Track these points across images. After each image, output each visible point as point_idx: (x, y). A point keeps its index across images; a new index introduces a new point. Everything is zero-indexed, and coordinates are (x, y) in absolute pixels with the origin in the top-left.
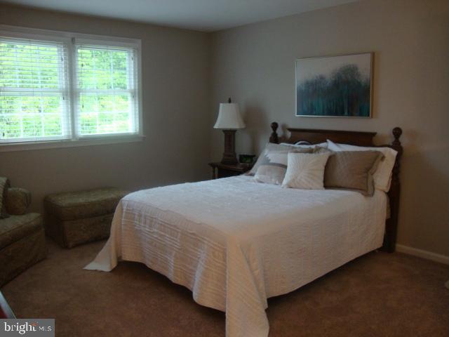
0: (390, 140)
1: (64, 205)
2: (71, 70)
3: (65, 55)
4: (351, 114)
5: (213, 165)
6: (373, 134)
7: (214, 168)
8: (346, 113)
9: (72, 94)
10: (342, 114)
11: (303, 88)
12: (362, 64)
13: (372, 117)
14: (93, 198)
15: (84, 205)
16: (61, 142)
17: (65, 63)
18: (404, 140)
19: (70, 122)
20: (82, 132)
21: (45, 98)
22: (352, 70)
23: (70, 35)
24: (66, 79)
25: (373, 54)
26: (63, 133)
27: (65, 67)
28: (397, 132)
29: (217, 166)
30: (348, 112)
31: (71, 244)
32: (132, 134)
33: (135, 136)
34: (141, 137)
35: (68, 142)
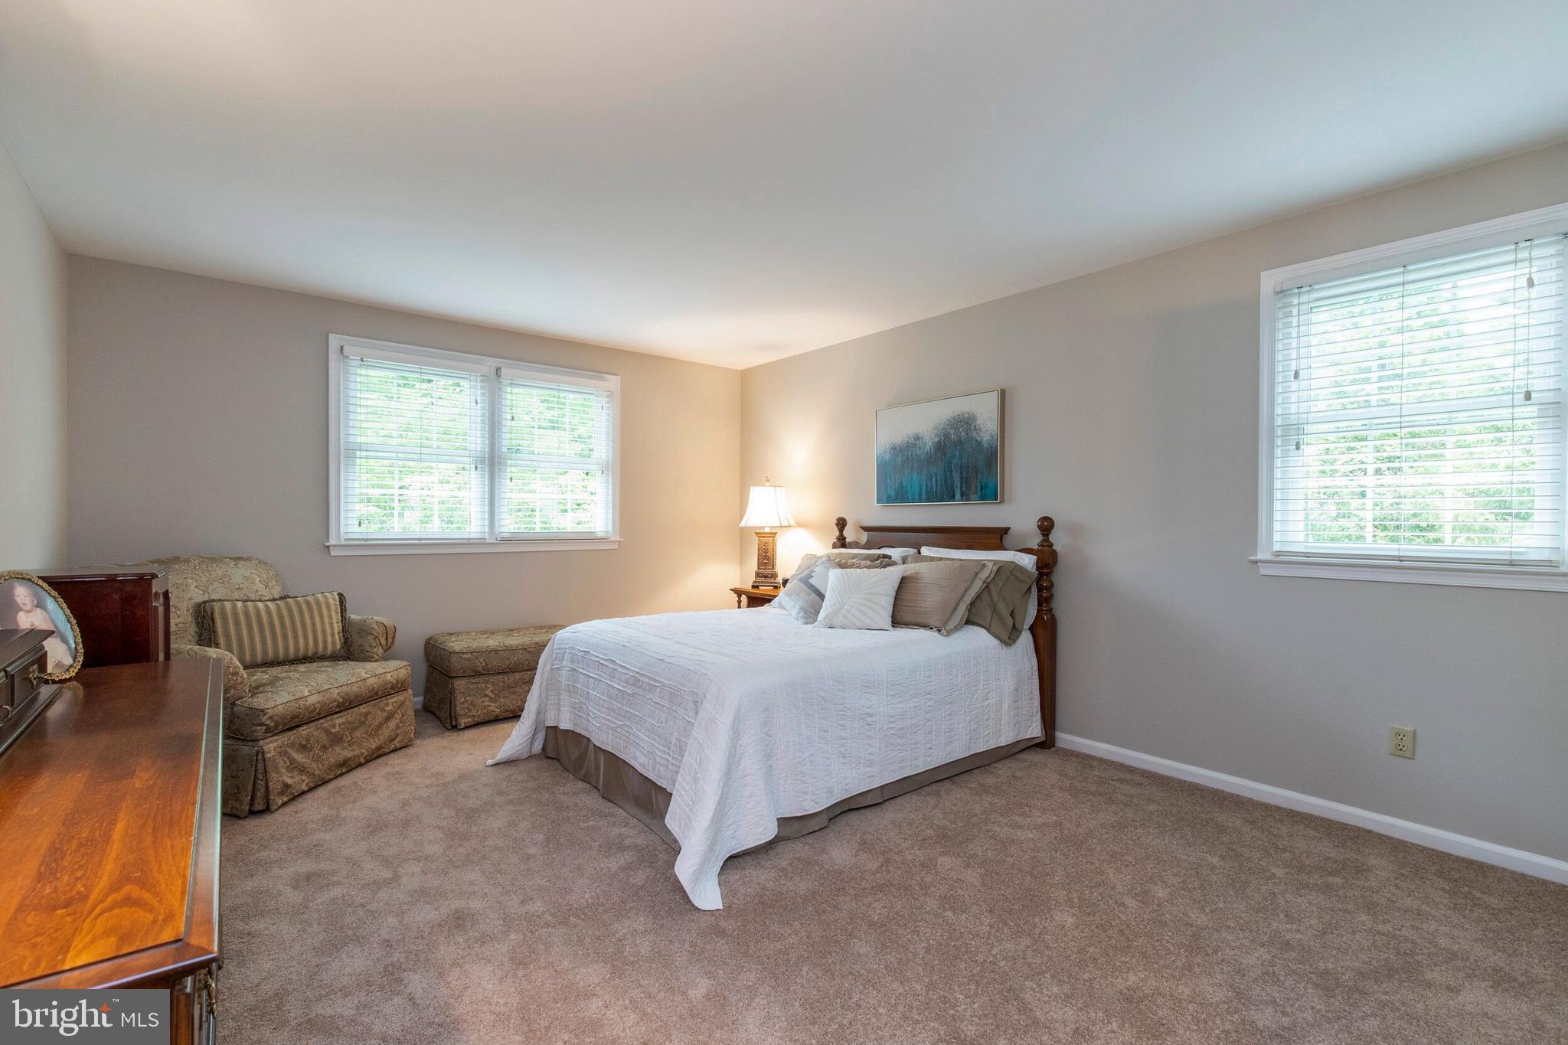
0: (1035, 542)
1: (457, 648)
2: (493, 424)
3: (483, 395)
4: (965, 497)
5: (739, 593)
6: (1006, 530)
7: (739, 596)
8: (958, 496)
9: (493, 463)
10: (952, 498)
11: (887, 457)
12: (985, 411)
13: (1002, 502)
14: (514, 641)
15: (496, 651)
16: (469, 543)
17: (483, 408)
18: (1058, 539)
19: (486, 509)
20: (510, 524)
21: (442, 466)
22: (965, 423)
23: (491, 363)
24: (483, 436)
25: (1003, 394)
26: (474, 527)
27: (483, 415)
28: (1046, 526)
29: (745, 593)
30: (962, 495)
31: (463, 721)
32: (600, 535)
33: (604, 540)
34: (616, 541)
35: (481, 543)
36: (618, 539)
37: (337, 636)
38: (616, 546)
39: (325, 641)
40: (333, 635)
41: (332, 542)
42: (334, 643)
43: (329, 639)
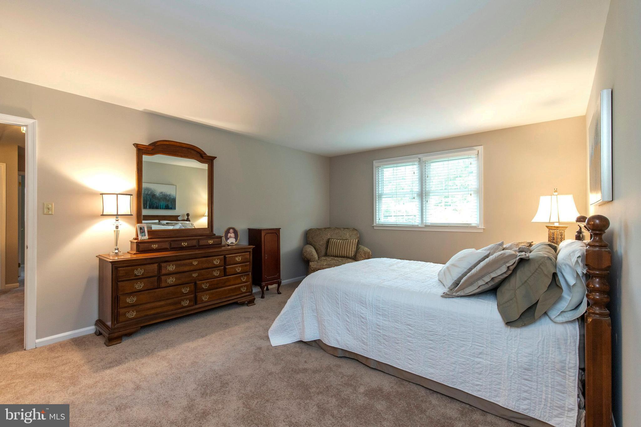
2: (421, 180)
16: (413, 226)
20: (430, 220)
24: (419, 185)
26: (416, 221)
32: (473, 225)
33: (475, 227)
34: (482, 229)
35: (417, 227)
36: (483, 227)
37: (353, 252)
38: (482, 231)
39: (349, 253)
40: (352, 251)
41: (375, 225)
42: (352, 254)
43: (350, 252)
